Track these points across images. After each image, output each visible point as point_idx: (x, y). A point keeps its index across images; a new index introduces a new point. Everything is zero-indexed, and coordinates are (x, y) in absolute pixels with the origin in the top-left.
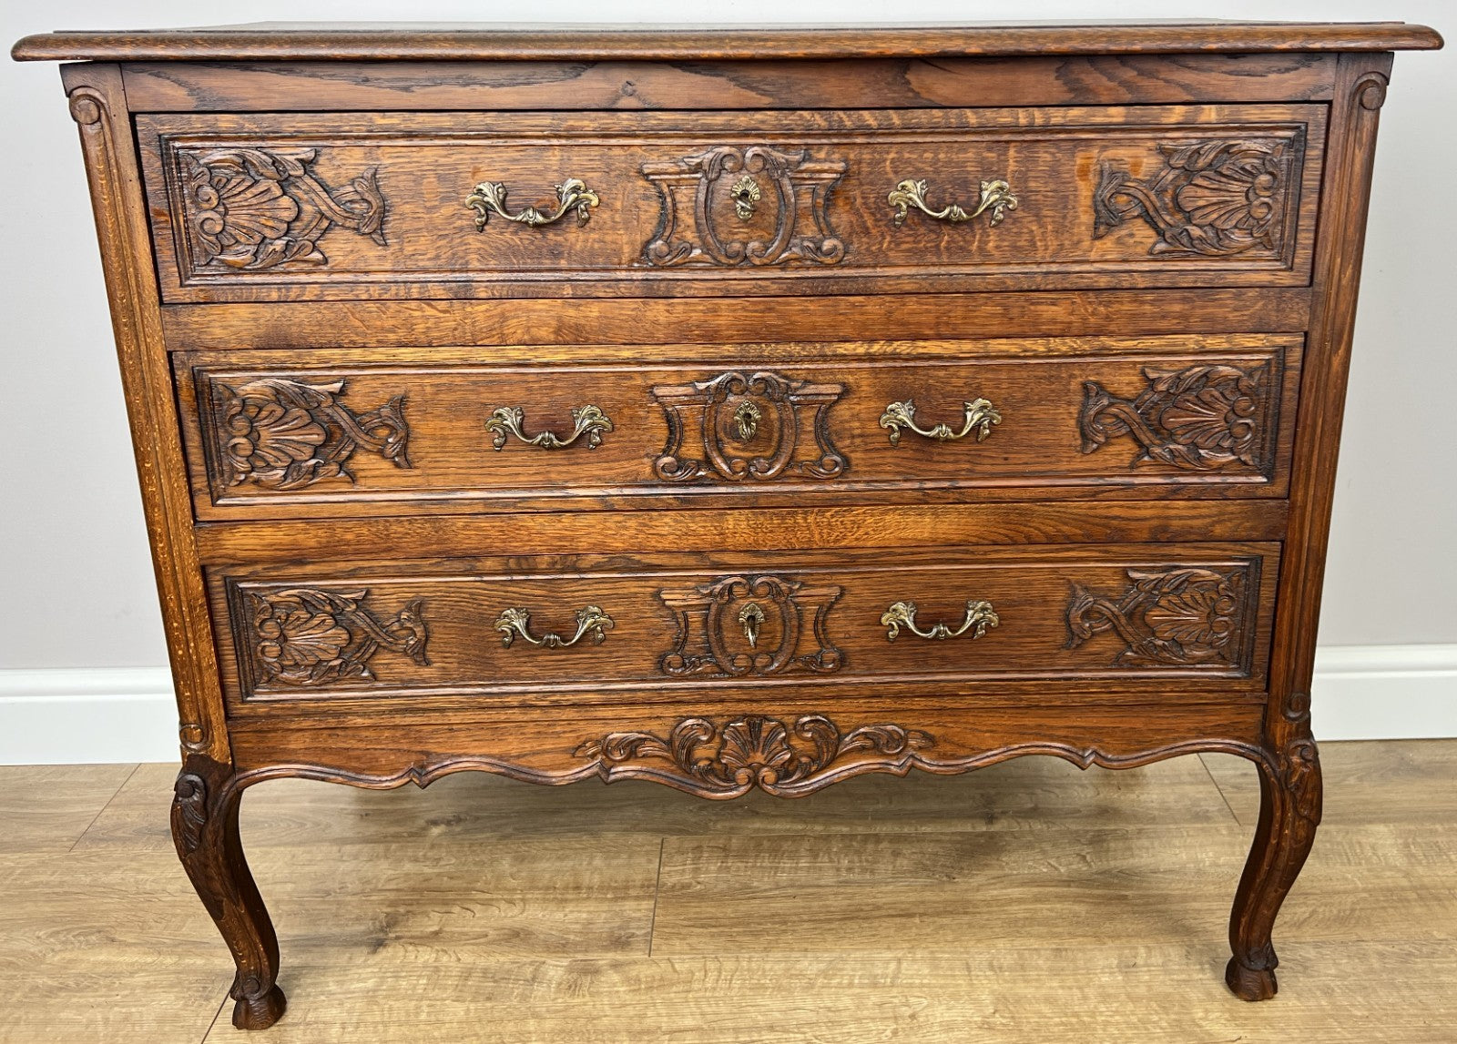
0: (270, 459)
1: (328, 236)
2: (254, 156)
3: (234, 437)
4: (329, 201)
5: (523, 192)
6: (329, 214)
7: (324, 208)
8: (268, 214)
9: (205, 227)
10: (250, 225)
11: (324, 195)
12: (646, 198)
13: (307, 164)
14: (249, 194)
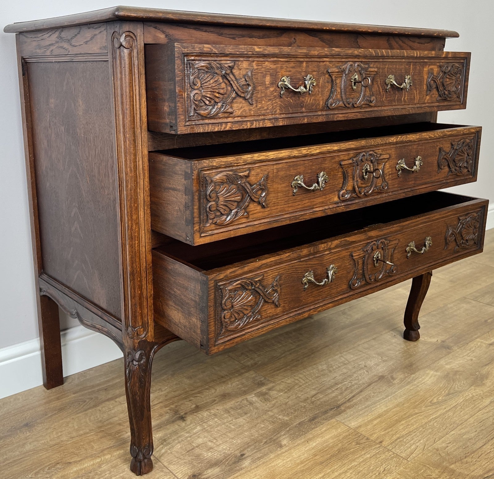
0: (222, 211)
1: (234, 101)
2: (214, 64)
3: (210, 202)
4: (237, 84)
5: (295, 80)
6: (237, 90)
7: (235, 88)
8: (217, 91)
9: (195, 97)
10: (211, 97)
11: (236, 82)
12: (328, 82)
13: (231, 68)
14: (212, 81)
